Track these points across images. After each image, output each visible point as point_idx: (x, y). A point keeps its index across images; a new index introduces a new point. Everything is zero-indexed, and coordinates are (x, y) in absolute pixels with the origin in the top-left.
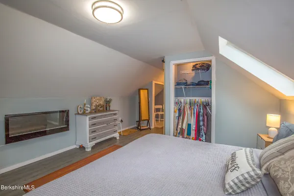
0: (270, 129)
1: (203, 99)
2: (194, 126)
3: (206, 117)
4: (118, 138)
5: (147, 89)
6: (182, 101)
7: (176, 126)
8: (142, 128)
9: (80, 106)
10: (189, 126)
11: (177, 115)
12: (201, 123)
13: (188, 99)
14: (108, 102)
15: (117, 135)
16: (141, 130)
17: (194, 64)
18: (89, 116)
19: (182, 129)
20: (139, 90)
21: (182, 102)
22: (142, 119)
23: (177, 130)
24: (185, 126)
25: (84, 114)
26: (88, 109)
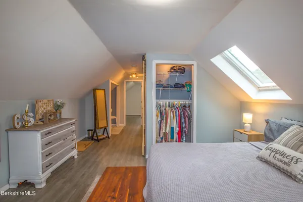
0: (246, 125)
1: (181, 102)
2: (178, 129)
3: (187, 119)
4: (76, 157)
5: (104, 90)
6: (161, 103)
7: (158, 131)
8: (99, 138)
9: (17, 116)
10: (172, 129)
11: (159, 119)
12: (184, 125)
13: (167, 102)
14: (58, 107)
15: (74, 153)
16: (98, 140)
17: (172, 66)
18: (41, 131)
19: (165, 134)
20: (94, 90)
21: (161, 105)
22: (100, 127)
23: (159, 135)
24: (168, 130)
25: (24, 128)
26: (32, 120)
